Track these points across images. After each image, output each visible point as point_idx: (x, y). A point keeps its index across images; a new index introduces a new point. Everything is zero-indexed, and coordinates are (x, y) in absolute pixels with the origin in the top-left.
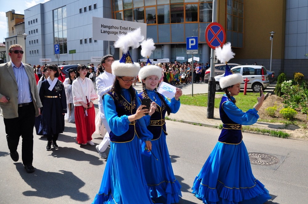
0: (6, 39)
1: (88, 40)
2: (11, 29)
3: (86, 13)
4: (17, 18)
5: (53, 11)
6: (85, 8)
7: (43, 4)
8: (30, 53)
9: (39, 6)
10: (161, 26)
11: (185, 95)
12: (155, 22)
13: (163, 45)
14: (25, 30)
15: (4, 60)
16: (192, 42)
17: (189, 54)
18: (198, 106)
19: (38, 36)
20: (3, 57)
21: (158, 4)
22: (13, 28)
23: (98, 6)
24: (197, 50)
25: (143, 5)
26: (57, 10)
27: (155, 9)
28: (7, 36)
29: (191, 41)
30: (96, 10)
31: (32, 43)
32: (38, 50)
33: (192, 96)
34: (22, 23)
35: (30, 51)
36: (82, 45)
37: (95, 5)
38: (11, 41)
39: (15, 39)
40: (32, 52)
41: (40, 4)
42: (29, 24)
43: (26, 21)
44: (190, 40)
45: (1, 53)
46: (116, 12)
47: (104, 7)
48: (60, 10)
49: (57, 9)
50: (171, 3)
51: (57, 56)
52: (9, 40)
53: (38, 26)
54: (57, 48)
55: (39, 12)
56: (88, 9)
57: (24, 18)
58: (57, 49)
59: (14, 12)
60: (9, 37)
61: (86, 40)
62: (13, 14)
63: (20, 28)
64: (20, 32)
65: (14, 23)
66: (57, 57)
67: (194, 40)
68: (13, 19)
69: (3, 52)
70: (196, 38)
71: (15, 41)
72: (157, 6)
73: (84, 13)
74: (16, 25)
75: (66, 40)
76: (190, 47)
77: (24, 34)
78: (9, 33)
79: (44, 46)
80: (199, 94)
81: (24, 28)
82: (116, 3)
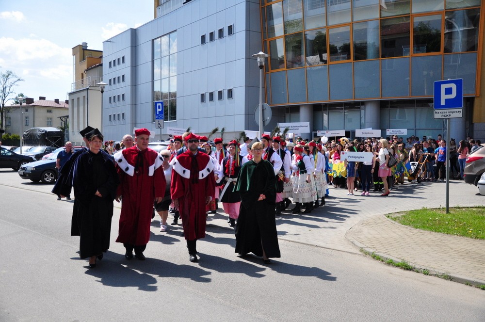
0: (70, 94)
1: (216, 95)
2: (80, 77)
3: (213, 43)
4: (90, 58)
5: (153, 41)
6: (212, 34)
7: (135, 30)
8: (110, 120)
9: (129, 33)
10: (361, 64)
11: (426, 210)
12: (349, 58)
13: (363, 103)
14: (102, 78)
15: (65, 132)
16: (449, 91)
17: (441, 117)
18: (471, 238)
19: (125, 88)
20: (64, 126)
21: (355, 20)
22: (83, 74)
23: (236, 29)
24: (461, 110)
25: (325, 25)
26: (160, 39)
27: (349, 30)
28: (71, 89)
29: (446, 89)
30: (232, 37)
31: (114, 101)
32: (123, 114)
33: (445, 213)
34: (98, 66)
35: (110, 116)
36: (203, 104)
37: (230, 29)
38: (78, 98)
39: (85, 93)
40: (112, 117)
41: (131, 29)
42: (110, 66)
43: (105, 62)
44: (443, 87)
45: (62, 120)
46: (271, 39)
47: (248, 30)
48: (165, 39)
49: (161, 37)
50: (382, 16)
51: (159, 124)
52: (75, 97)
53: (125, 69)
54: (159, 108)
55: (129, 44)
56: (216, 35)
57: (102, 57)
58: (160, 110)
59: (87, 47)
60: (75, 91)
61: (211, 94)
62: (84, 50)
63: (94, 73)
64: (94, 82)
65: (84, 66)
66: (159, 126)
67: (454, 86)
68: (84, 60)
69: (64, 117)
70: (459, 83)
71: (84, 97)
72: (352, 24)
73: (209, 43)
74: (88, 70)
75: (174, 95)
76: (443, 103)
77: (101, 83)
78: (76, 84)
79: (134, 106)
80: (459, 208)
81: (101, 75)
82: (271, 22)
